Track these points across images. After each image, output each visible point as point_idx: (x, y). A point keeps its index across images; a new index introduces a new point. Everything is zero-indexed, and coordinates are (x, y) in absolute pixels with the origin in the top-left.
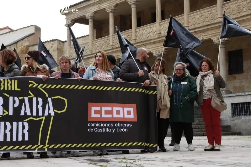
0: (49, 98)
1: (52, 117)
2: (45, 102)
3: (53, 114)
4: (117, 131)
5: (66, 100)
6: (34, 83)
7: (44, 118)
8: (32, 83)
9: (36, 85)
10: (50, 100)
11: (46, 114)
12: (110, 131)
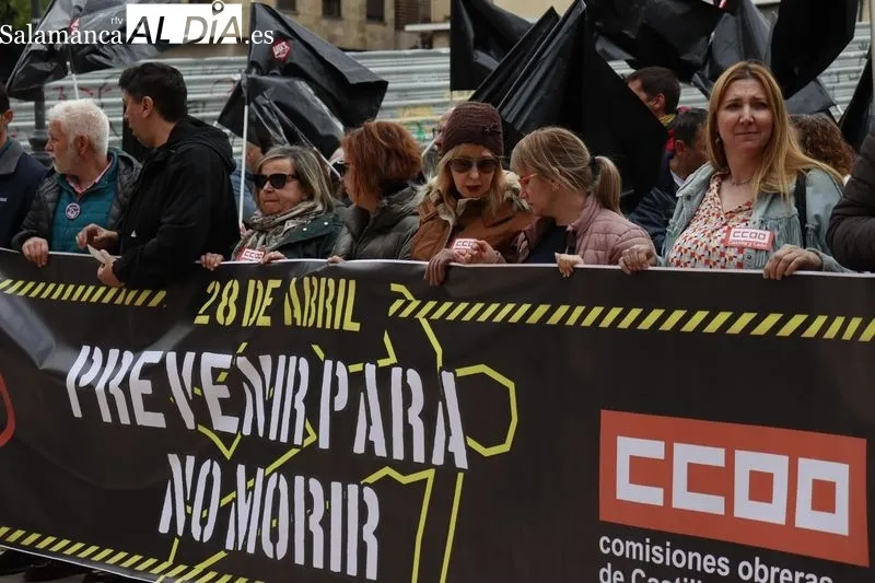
0: (444, 373)
1: (461, 476)
2: (434, 393)
3: (461, 461)
5: (510, 385)
6: (409, 296)
7: (429, 474)
8: (401, 296)
9: (415, 304)
10: (448, 380)
11: (438, 458)
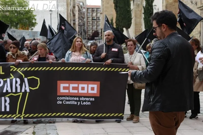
0: (25, 78)
1: (28, 93)
2: (22, 81)
3: (28, 91)
4: (82, 104)
5: (39, 79)
6: (14, 68)
7: (21, 94)
9: (16, 69)
10: (26, 80)
11: (23, 91)
12: (76, 104)
